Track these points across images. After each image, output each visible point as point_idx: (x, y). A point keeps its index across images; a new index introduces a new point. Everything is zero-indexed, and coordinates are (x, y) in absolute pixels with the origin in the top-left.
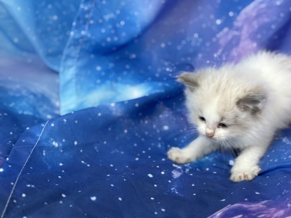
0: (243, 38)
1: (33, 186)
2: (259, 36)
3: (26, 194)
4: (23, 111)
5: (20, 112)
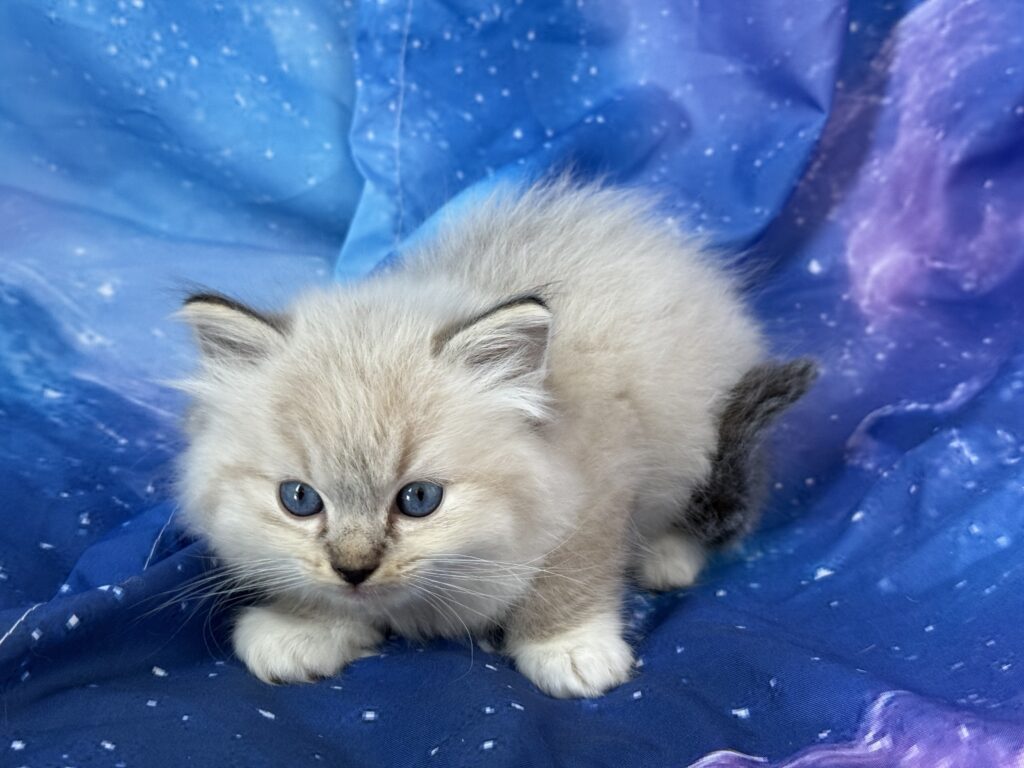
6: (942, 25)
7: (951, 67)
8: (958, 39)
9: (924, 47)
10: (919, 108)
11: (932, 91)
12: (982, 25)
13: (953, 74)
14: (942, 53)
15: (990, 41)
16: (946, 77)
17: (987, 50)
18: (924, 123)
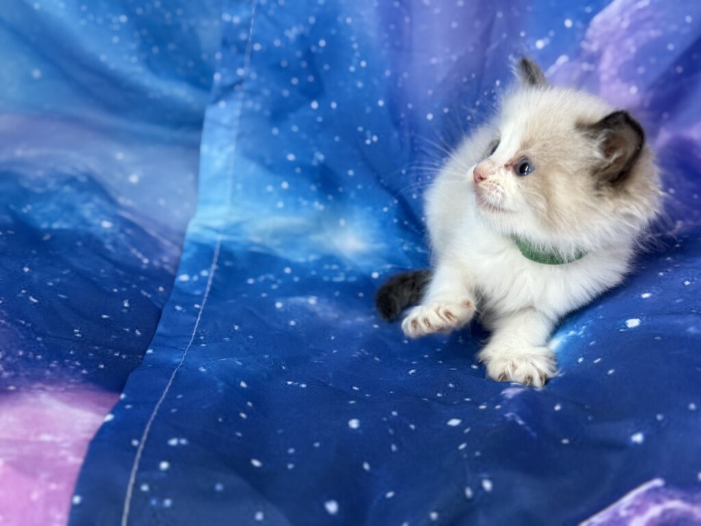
0: (604, 77)
1: (183, 442)
2: (641, 70)
3: (169, 460)
4: (51, 221)
5: (44, 226)
6: (622, 20)
7: (631, 46)
8: (633, 29)
9: (612, 34)
10: (613, 72)
11: (621, 61)
12: (649, 19)
13: (633, 50)
14: (623, 38)
15: (655, 28)
16: (628, 52)
17: (653, 34)
18: (618, 81)
